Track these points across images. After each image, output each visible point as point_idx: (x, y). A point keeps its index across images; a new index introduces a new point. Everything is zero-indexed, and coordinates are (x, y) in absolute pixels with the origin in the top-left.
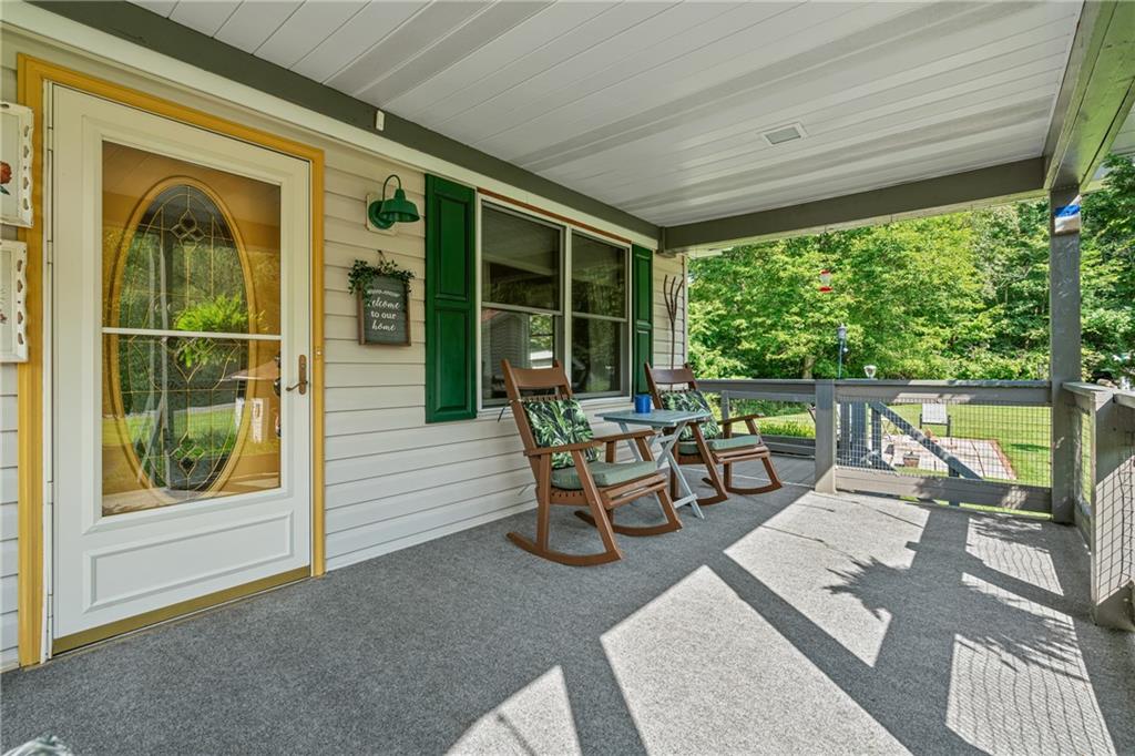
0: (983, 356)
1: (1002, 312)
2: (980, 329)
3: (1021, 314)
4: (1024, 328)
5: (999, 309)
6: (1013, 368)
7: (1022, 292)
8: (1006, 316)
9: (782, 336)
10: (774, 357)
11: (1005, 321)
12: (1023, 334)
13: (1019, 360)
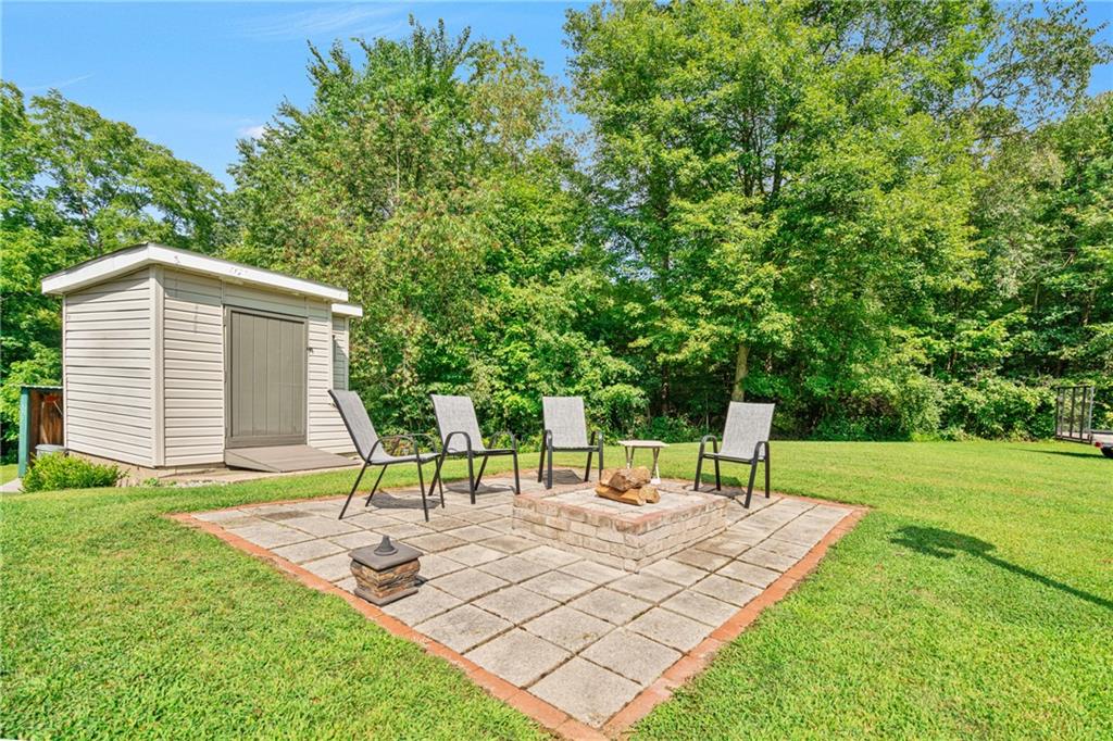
0: (990, 381)
1: (1025, 319)
2: (989, 342)
3: (1053, 324)
4: (1055, 344)
5: (1020, 315)
6: (1027, 399)
7: (1059, 293)
8: (1030, 326)
9: (677, 325)
10: (672, 357)
11: (1028, 334)
12: (1051, 353)
13: (1039, 389)
